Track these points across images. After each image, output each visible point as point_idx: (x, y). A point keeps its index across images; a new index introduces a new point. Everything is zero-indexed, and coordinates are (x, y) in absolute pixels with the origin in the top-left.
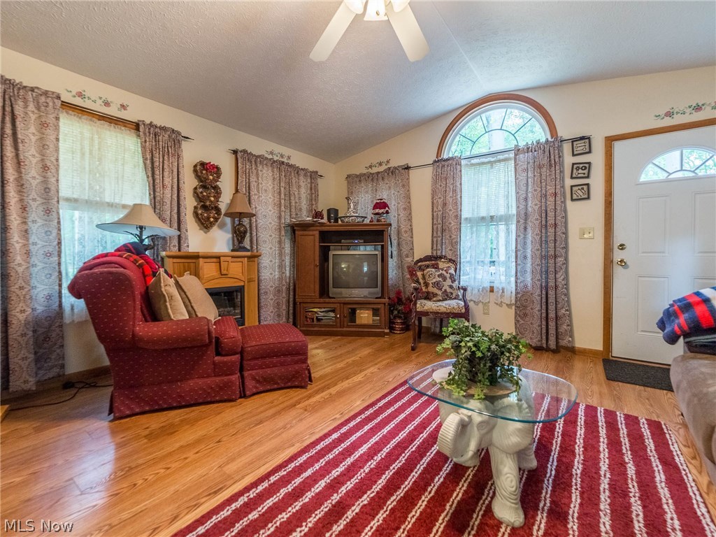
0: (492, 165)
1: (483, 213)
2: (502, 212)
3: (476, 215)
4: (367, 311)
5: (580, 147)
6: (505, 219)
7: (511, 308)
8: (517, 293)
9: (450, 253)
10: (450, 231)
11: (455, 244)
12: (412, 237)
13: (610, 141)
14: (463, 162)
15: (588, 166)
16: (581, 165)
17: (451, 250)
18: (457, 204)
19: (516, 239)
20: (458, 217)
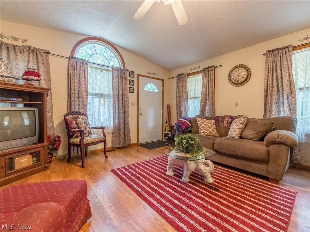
0: (101, 71)
1: (98, 92)
2: (106, 93)
3: (94, 92)
4: (27, 156)
5: (132, 75)
6: (108, 96)
7: (110, 134)
8: (113, 127)
9: (83, 110)
10: (82, 98)
11: (85, 106)
12: (51, 100)
13: (139, 75)
14: (89, 64)
15: (133, 82)
16: (132, 81)
17: (83, 109)
18: (86, 85)
19: (113, 105)
20: (86, 91)
